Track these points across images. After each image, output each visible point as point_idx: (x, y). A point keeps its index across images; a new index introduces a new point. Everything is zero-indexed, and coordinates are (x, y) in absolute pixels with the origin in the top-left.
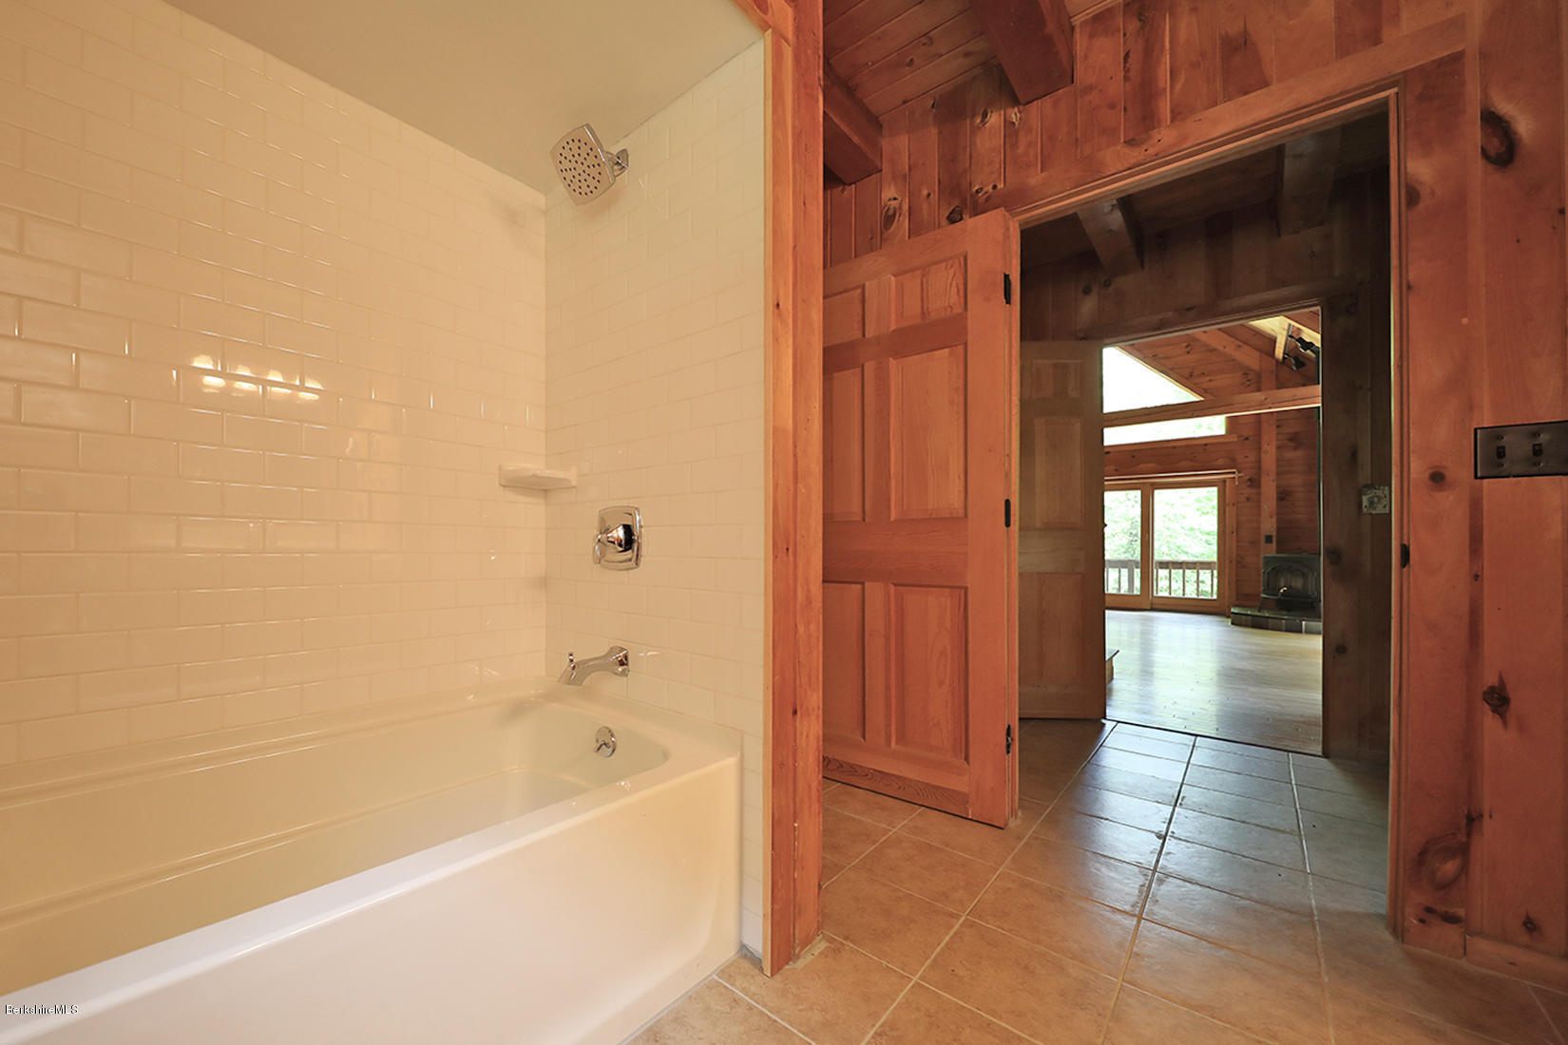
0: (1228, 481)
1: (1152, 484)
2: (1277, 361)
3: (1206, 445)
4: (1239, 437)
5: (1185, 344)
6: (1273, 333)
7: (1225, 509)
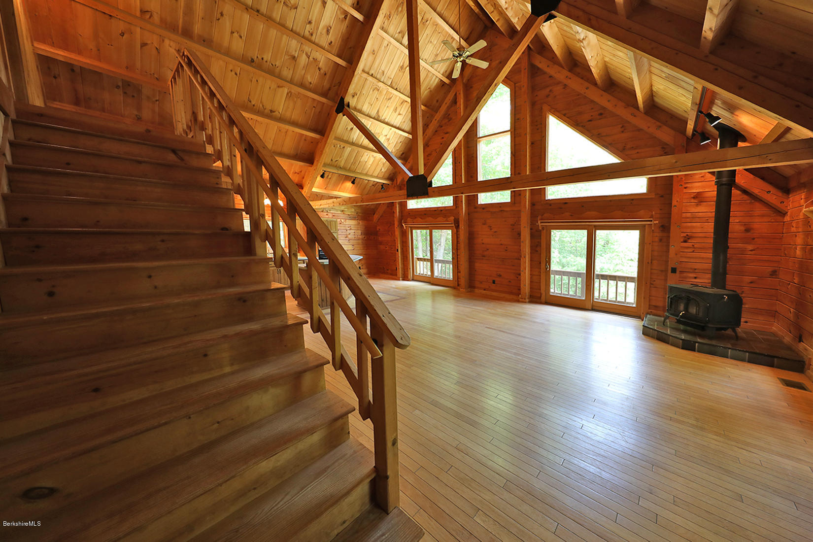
0: (647, 226)
1: (595, 226)
2: (688, 138)
3: (633, 200)
4: (656, 195)
5: (621, 126)
6: (685, 115)
7: (644, 246)
